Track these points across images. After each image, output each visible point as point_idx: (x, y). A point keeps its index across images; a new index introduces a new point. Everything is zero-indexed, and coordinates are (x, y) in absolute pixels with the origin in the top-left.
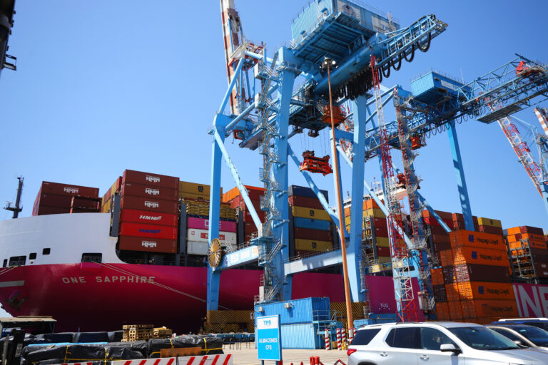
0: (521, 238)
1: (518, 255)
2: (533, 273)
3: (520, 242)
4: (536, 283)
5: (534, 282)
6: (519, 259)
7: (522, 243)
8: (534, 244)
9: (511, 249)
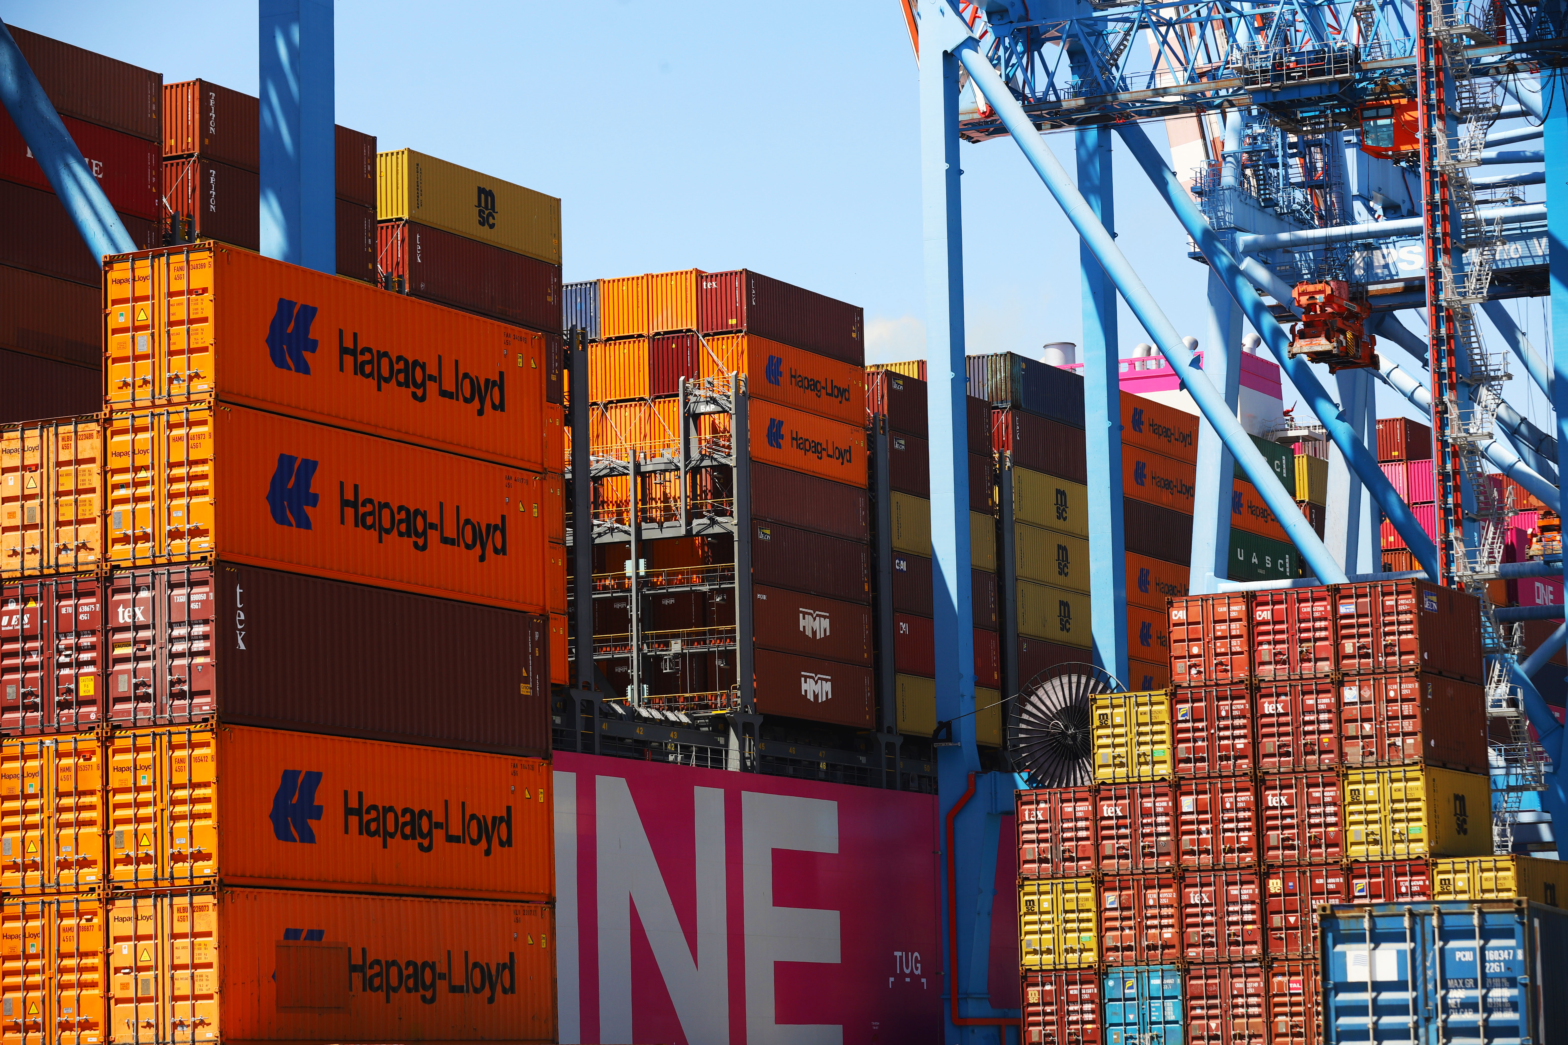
0: (693, 371)
1: (644, 517)
2: (728, 679)
3: (676, 408)
4: (734, 764)
5: (719, 756)
6: (646, 548)
7: (692, 418)
8: (774, 434)
9: (598, 463)
